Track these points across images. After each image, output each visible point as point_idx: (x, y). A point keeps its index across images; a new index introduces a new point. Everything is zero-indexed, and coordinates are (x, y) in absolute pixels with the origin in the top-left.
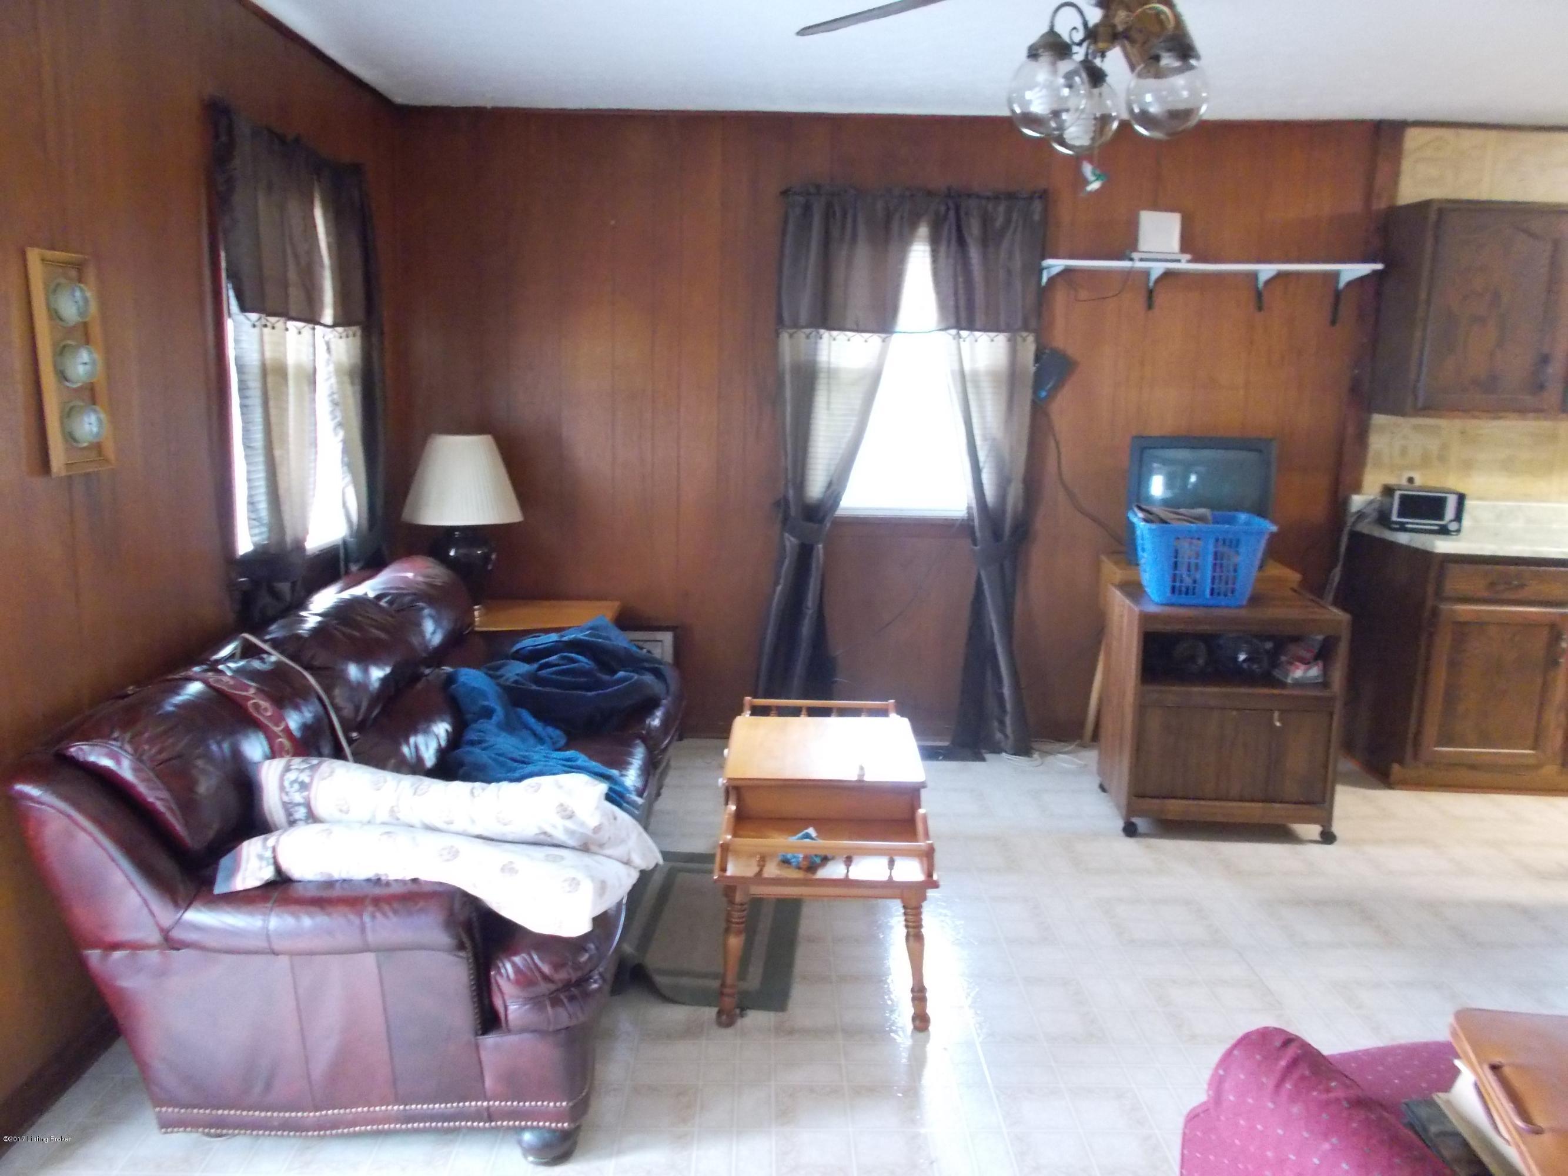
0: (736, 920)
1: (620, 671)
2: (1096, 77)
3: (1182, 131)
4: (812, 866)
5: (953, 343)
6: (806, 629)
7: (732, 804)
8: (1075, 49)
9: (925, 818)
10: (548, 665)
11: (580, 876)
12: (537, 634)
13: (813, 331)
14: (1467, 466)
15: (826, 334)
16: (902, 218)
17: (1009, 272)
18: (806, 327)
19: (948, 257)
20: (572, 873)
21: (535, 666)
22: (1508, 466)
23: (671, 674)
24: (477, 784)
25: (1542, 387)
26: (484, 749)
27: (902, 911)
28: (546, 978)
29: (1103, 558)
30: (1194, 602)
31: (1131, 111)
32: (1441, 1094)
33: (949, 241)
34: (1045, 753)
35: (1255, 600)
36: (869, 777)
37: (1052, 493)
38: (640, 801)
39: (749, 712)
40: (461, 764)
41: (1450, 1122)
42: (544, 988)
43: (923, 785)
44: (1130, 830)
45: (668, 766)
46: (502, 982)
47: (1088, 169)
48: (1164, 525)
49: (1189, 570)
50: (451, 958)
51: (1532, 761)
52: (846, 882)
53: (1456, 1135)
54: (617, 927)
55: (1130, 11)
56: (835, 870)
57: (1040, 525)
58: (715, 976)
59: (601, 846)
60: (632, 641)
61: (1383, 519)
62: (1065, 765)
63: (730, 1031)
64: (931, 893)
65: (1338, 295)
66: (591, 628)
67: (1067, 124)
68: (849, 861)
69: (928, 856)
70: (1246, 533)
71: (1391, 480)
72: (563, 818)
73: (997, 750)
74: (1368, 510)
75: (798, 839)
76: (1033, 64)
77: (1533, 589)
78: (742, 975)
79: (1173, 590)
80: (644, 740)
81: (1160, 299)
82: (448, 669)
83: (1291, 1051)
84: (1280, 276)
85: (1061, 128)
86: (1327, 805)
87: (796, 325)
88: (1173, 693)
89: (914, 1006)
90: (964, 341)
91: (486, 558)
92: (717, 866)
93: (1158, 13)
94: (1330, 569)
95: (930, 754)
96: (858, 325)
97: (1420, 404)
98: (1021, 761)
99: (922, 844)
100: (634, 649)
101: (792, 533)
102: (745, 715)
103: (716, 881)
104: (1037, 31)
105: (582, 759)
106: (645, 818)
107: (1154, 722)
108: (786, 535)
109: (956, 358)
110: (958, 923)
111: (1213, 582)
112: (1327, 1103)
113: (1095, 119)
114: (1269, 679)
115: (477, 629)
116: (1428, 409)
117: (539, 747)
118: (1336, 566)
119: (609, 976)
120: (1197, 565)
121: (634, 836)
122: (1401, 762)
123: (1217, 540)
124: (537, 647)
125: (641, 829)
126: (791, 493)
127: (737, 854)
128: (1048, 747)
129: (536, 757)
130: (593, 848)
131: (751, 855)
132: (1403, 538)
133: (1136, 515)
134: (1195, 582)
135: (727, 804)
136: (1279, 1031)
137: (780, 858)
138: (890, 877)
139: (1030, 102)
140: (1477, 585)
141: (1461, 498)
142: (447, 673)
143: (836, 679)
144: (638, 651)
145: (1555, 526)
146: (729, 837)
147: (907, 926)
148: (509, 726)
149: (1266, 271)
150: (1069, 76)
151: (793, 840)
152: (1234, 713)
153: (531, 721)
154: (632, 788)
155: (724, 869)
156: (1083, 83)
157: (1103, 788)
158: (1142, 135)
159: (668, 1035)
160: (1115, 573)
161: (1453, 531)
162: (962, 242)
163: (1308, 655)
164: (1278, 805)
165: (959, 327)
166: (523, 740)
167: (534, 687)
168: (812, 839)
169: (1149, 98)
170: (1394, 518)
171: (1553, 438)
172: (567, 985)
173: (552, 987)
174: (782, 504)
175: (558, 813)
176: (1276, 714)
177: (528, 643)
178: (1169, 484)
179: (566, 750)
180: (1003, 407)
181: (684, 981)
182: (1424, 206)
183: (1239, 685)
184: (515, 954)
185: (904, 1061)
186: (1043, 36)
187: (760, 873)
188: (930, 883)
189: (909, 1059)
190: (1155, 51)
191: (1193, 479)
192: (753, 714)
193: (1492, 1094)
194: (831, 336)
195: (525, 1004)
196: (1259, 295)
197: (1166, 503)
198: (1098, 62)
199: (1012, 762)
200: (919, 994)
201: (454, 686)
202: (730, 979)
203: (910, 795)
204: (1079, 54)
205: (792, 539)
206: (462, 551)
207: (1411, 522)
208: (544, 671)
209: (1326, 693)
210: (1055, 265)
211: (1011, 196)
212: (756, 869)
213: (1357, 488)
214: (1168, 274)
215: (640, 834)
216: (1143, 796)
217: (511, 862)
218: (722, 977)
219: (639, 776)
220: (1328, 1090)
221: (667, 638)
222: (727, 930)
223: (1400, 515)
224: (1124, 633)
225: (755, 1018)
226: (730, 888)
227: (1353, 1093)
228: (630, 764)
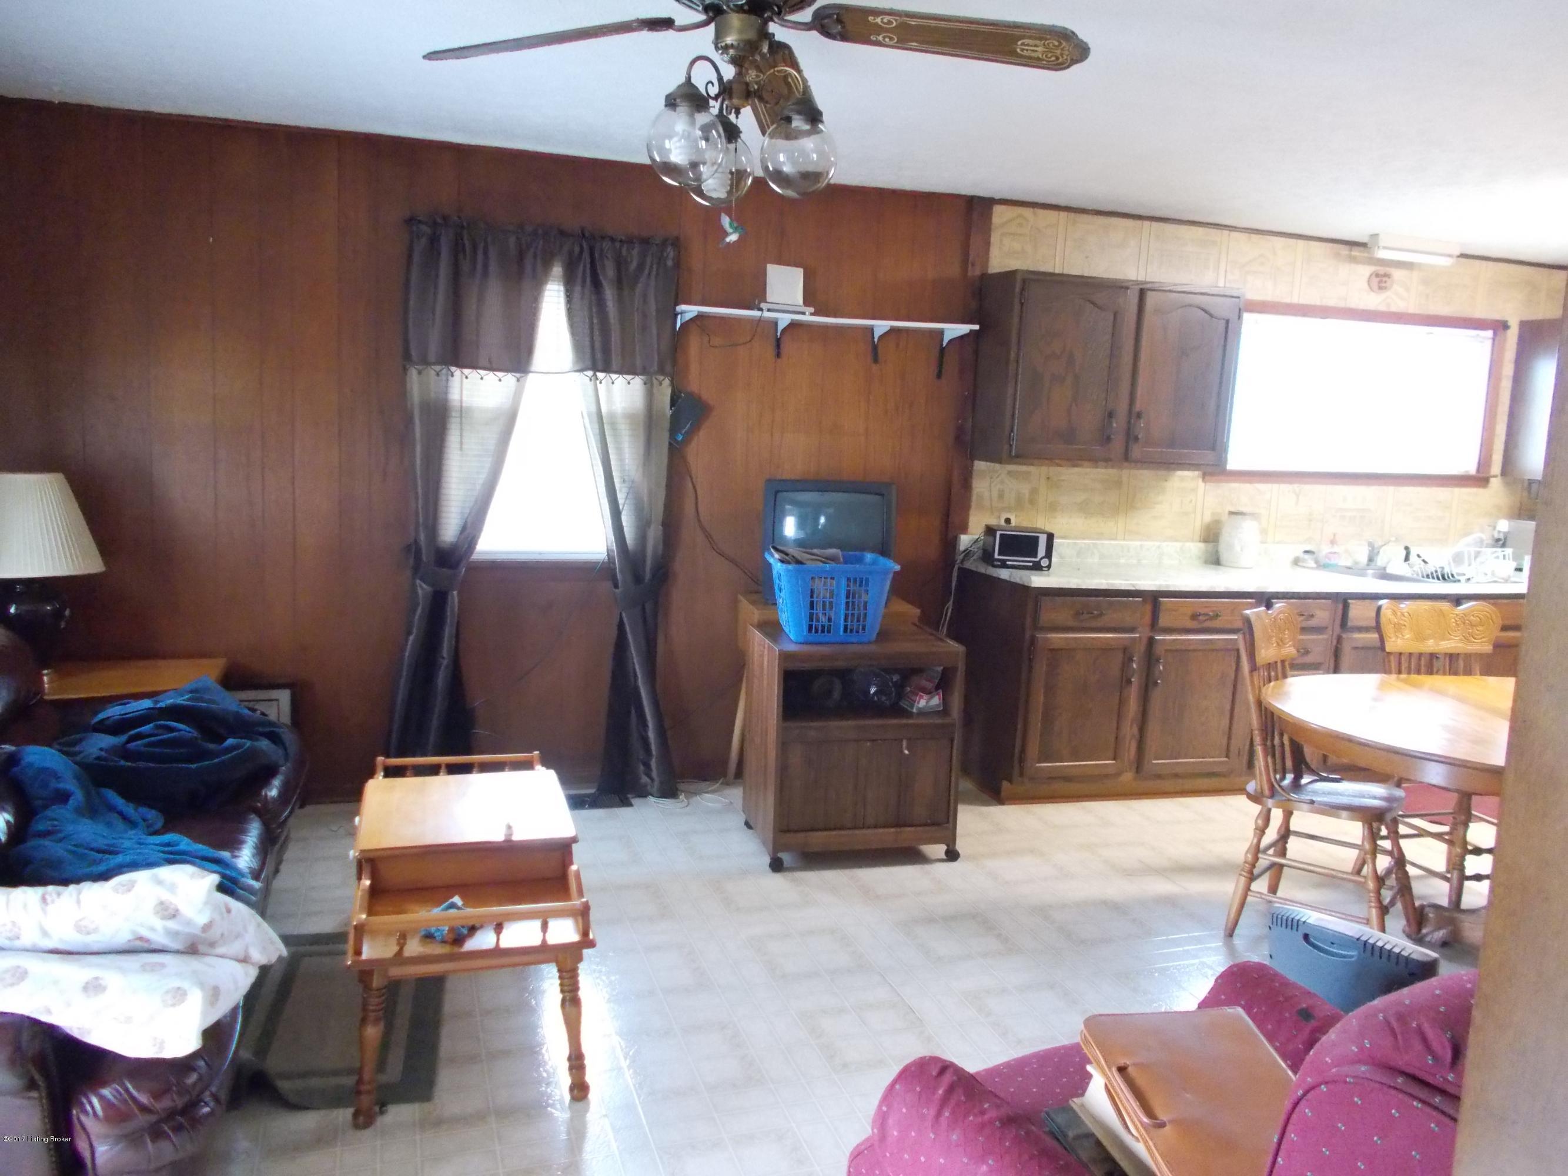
0: (374, 1008)
1: (228, 738)
2: (732, 133)
3: (813, 192)
4: (458, 939)
5: (590, 386)
6: (441, 680)
7: (366, 879)
8: (712, 103)
9: (578, 874)
10: (139, 736)
11: (186, 985)
12: (126, 701)
13: (443, 369)
14: (1053, 508)
15: (457, 372)
16: (535, 256)
17: (645, 316)
18: (434, 364)
19: (582, 298)
20: (177, 983)
21: (123, 738)
22: (1084, 509)
23: (289, 737)
24: (51, 888)
25: (1109, 439)
26: (61, 840)
27: (557, 975)
28: (144, 1109)
29: (740, 597)
30: (827, 639)
31: (766, 169)
32: (1075, 1100)
33: (584, 282)
34: (691, 794)
35: (883, 636)
36: (518, 836)
37: (689, 534)
38: (256, 885)
39: (382, 774)
40: (27, 861)
41: (1086, 1126)
42: (143, 1120)
43: (574, 840)
44: (777, 866)
45: (287, 838)
46: (88, 1122)
47: (726, 221)
48: (800, 565)
49: (824, 609)
50: (18, 1102)
51: (1111, 771)
52: (498, 952)
53: (1090, 1135)
54: (231, 1036)
55: (761, 71)
56: (484, 940)
57: (681, 566)
58: (350, 1072)
59: (212, 944)
60: (241, 701)
61: (987, 556)
62: (710, 804)
63: (367, 1133)
64: (586, 952)
65: (942, 350)
66: (191, 692)
67: (704, 177)
68: (499, 928)
69: (583, 914)
70: (870, 573)
71: (993, 522)
72: (164, 918)
73: (643, 794)
74: (974, 549)
75: (443, 910)
76: (670, 113)
77: (1108, 619)
78: (381, 1065)
79: (810, 627)
80: (259, 813)
81: (787, 347)
82: (8, 748)
83: (948, 1078)
84: (893, 331)
85: (698, 178)
86: (951, 825)
87: (425, 362)
88: (813, 729)
89: (571, 1074)
90: (601, 383)
91: (58, 614)
92: (350, 947)
93: (786, 76)
94: (944, 604)
95: (577, 803)
96: (490, 362)
97: (1013, 453)
98: (667, 803)
99: (576, 903)
100: (246, 711)
101: (422, 579)
102: (378, 778)
103: (349, 967)
104: (674, 81)
105: (185, 843)
106: (262, 905)
107: (796, 756)
108: (418, 582)
109: (593, 400)
110: (613, 978)
111: (846, 620)
112: (982, 1126)
113: (731, 173)
114: (897, 710)
115: (46, 697)
116: (1020, 457)
117: (131, 833)
118: (948, 601)
119: (223, 1096)
120: (831, 603)
121: (251, 929)
122: (1010, 781)
123: (849, 579)
124: (124, 716)
125: (259, 918)
126: (422, 537)
127: (374, 933)
128: (693, 787)
129: (127, 844)
130: (202, 948)
131: (389, 934)
132: (1004, 574)
133: (773, 556)
134: (830, 620)
135: (359, 878)
136: (934, 1060)
137: (423, 933)
138: (544, 941)
139: (670, 151)
140: (1063, 616)
141: (1050, 537)
142: (5, 753)
143: (474, 731)
144: (250, 713)
145: (1122, 561)
146: (364, 916)
147: (562, 991)
148: (92, 810)
149: (881, 326)
150: (706, 129)
151: (437, 912)
152: (868, 744)
153: (119, 802)
154: (247, 870)
155: (358, 952)
156: (719, 136)
157: (748, 825)
158: (777, 192)
159: (297, 1147)
160: (754, 614)
161: (1045, 567)
162: (597, 285)
163: (930, 686)
164: (909, 829)
165: (595, 369)
166: (109, 825)
167: (123, 763)
168: (458, 908)
169: (782, 158)
170: (996, 556)
171: (1119, 484)
172: (171, 1115)
173: (153, 1118)
174: (413, 550)
175: (158, 913)
176: (905, 743)
177: (114, 712)
178: (801, 524)
179: (163, 834)
180: (641, 451)
181: (315, 1082)
182: (1011, 275)
183: (872, 717)
184: (104, 1084)
185: (564, 1137)
186: (679, 87)
187: (400, 952)
188: (586, 942)
189: (568, 1133)
190: (787, 113)
191: (822, 520)
192: (386, 776)
193: (1121, 1095)
194: (462, 373)
195: (117, 1144)
196: (875, 348)
197: (800, 543)
198: (732, 117)
199: (660, 805)
200: (577, 1062)
201: (15, 769)
202: (367, 1077)
203: (562, 850)
204: (715, 107)
205: (424, 586)
206: (24, 608)
207: (1011, 560)
208: (135, 744)
209: (947, 721)
210: (689, 311)
211: (645, 241)
212: (395, 949)
213: (964, 529)
214: (793, 325)
215: (259, 925)
216: (789, 831)
217: (97, 978)
218: (360, 1071)
219: (254, 856)
220: (983, 1112)
221: (284, 697)
222: (364, 1021)
223: (999, 554)
224: (765, 672)
225: (398, 1113)
226: (365, 973)
227: (1004, 1111)
228: (242, 842)
